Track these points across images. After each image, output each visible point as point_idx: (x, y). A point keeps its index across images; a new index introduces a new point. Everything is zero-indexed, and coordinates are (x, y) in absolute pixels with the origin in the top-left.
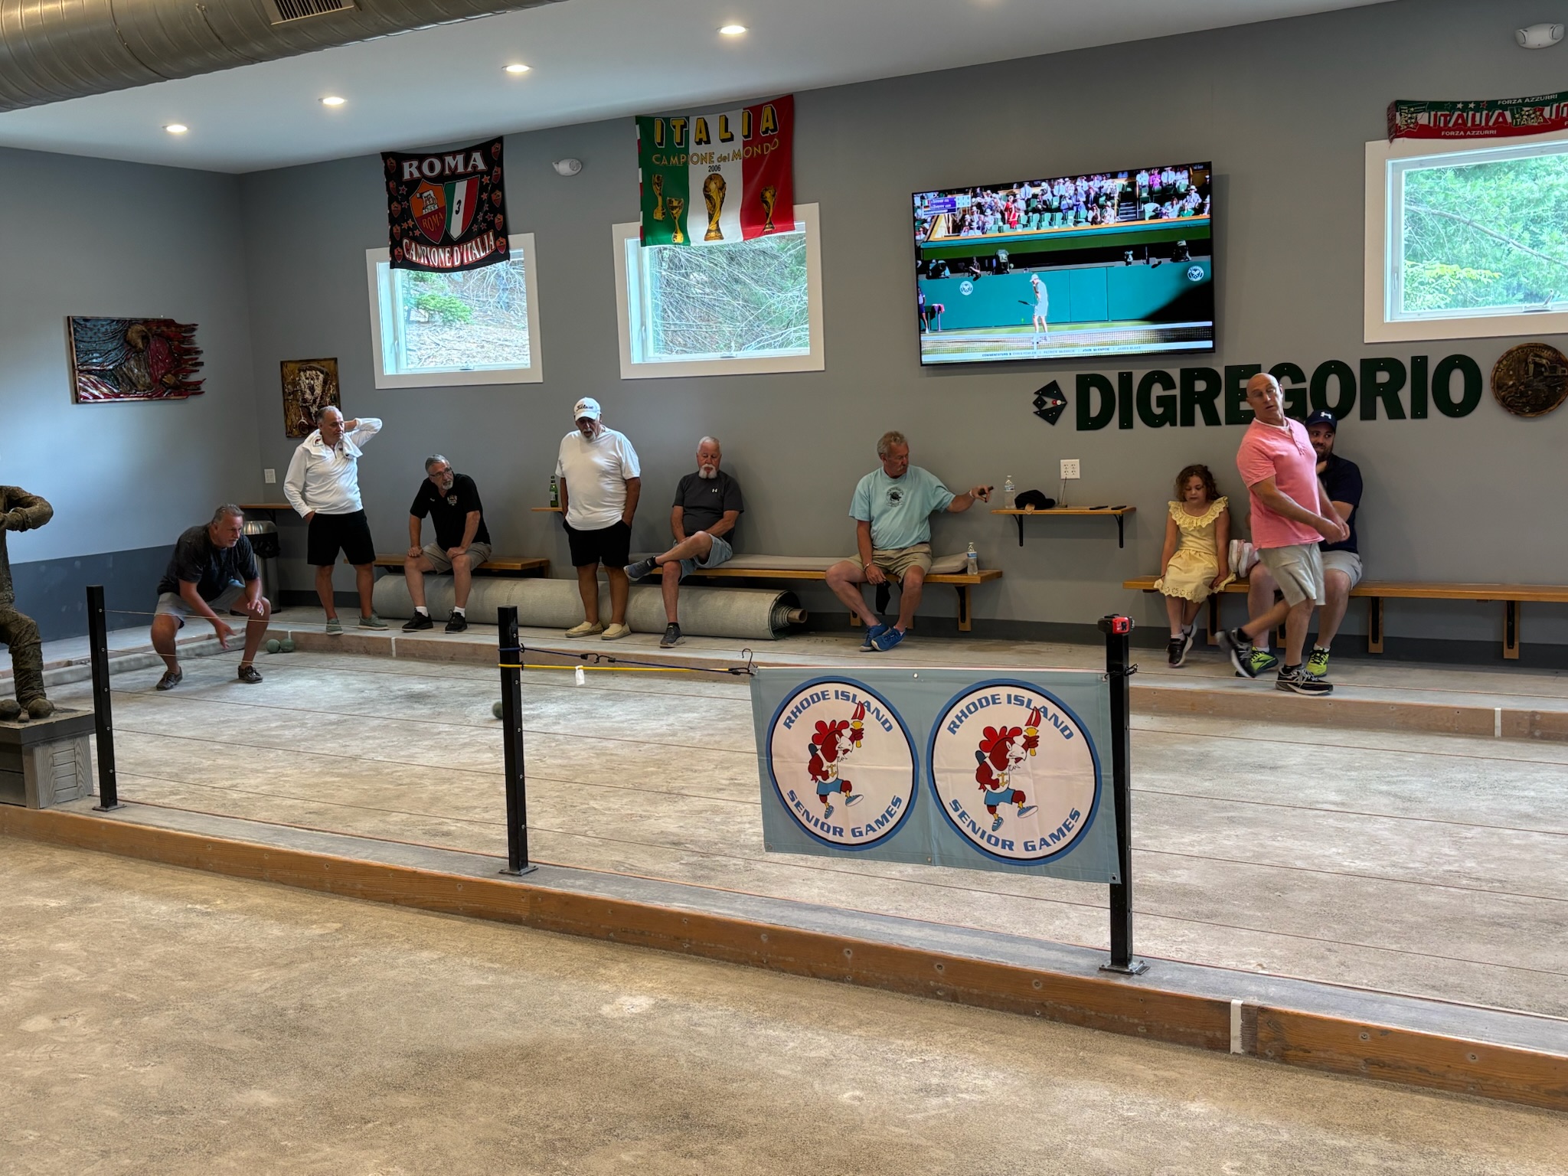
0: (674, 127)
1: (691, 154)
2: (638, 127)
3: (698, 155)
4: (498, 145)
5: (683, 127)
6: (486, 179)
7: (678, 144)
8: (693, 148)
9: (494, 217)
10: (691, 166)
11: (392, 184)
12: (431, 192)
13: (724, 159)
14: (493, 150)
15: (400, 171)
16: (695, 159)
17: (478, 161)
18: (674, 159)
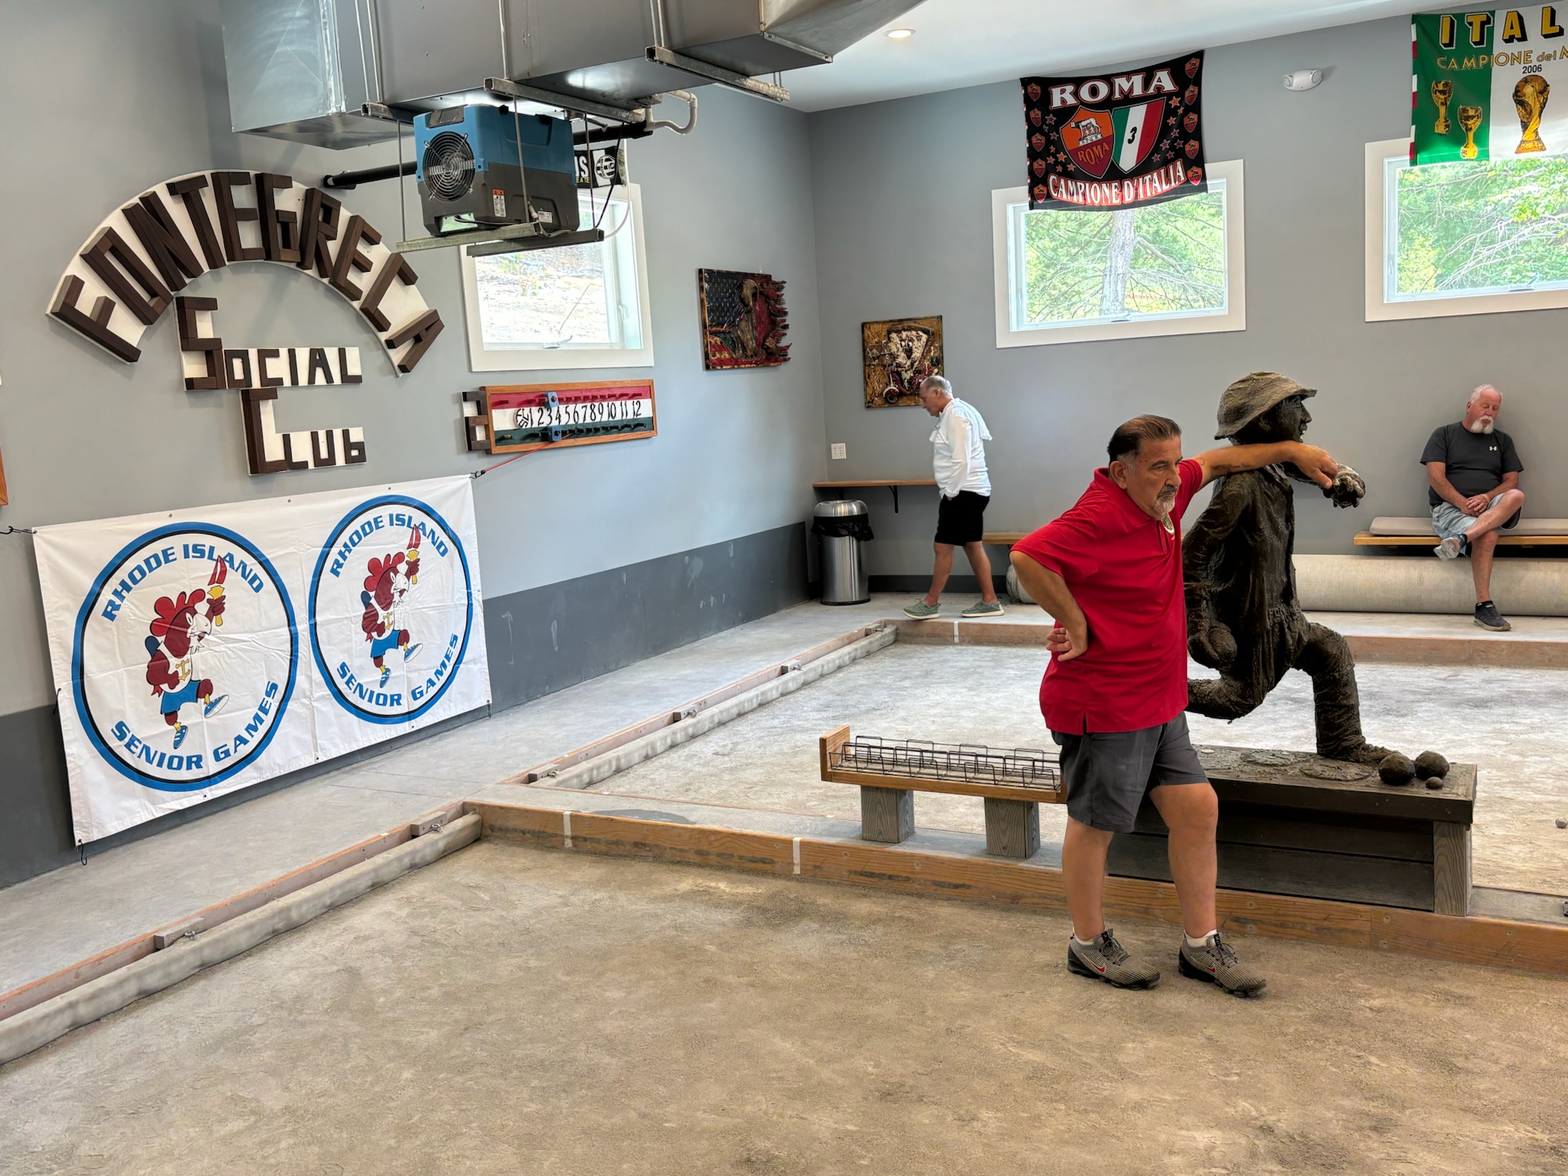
0: (1471, 24)
1: (1495, 52)
2: (1413, 27)
3: (1506, 56)
4: (1194, 61)
5: (1483, 24)
6: (1175, 101)
7: (1476, 43)
8: (1499, 46)
9: (1184, 144)
10: (1495, 69)
11: (1036, 114)
12: (1093, 121)
13: (1548, 58)
14: (1188, 66)
15: (1047, 98)
16: (1502, 59)
17: (1165, 81)
18: (1469, 61)
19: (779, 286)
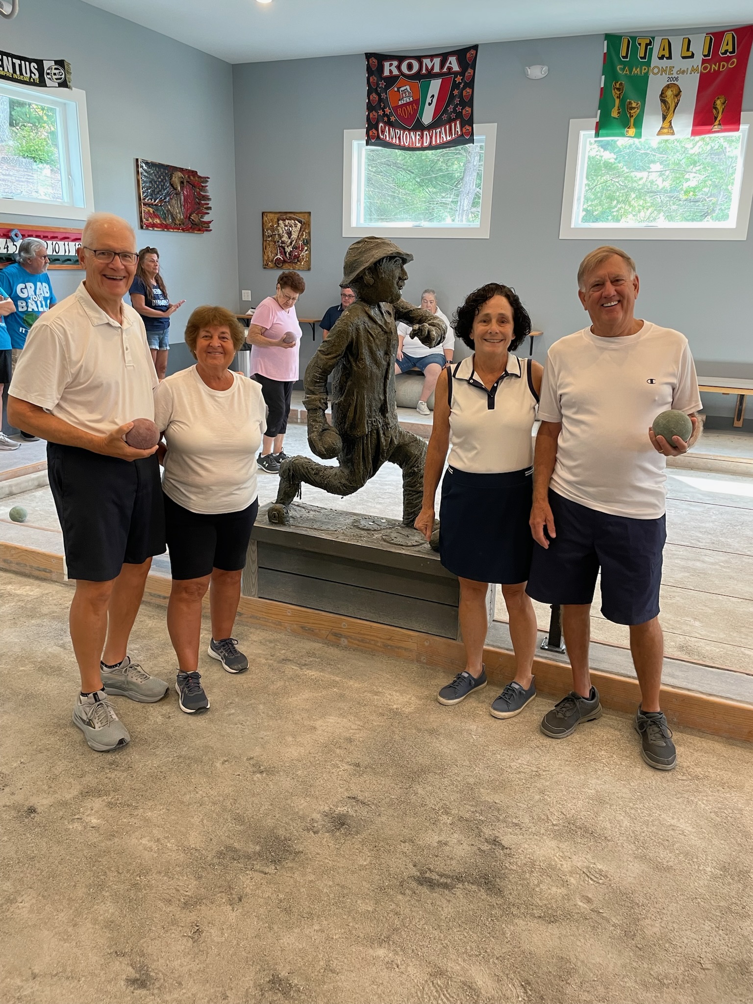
0: (640, 44)
1: (652, 66)
2: (606, 42)
3: (658, 68)
4: (473, 52)
5: (647, 45)
6: (459, 79)
7: (641, 58)
8: (655, 61)
9: (462, 109)
10: (651, 76)
11: (373, 79)
12: (408, 87)
13: (683, 72)
14: (468, 55)
15: (381, 68)
16: (656, 70)
17: (453, 63)
18: (636, 70)
19: (205, 179)
